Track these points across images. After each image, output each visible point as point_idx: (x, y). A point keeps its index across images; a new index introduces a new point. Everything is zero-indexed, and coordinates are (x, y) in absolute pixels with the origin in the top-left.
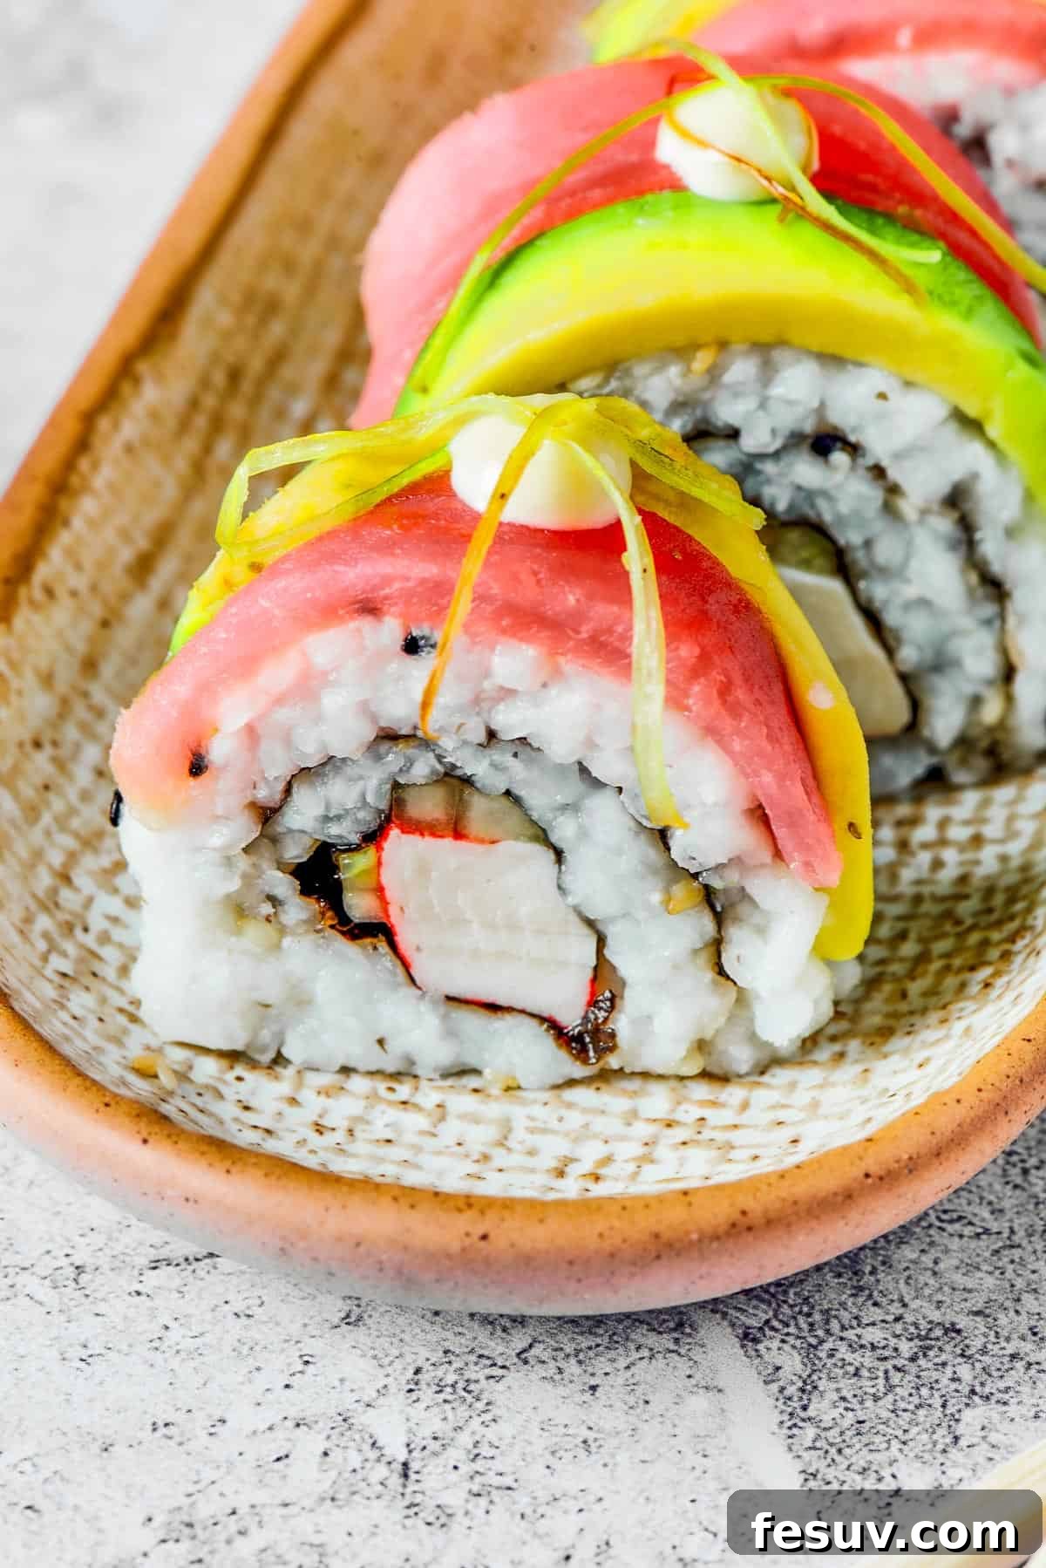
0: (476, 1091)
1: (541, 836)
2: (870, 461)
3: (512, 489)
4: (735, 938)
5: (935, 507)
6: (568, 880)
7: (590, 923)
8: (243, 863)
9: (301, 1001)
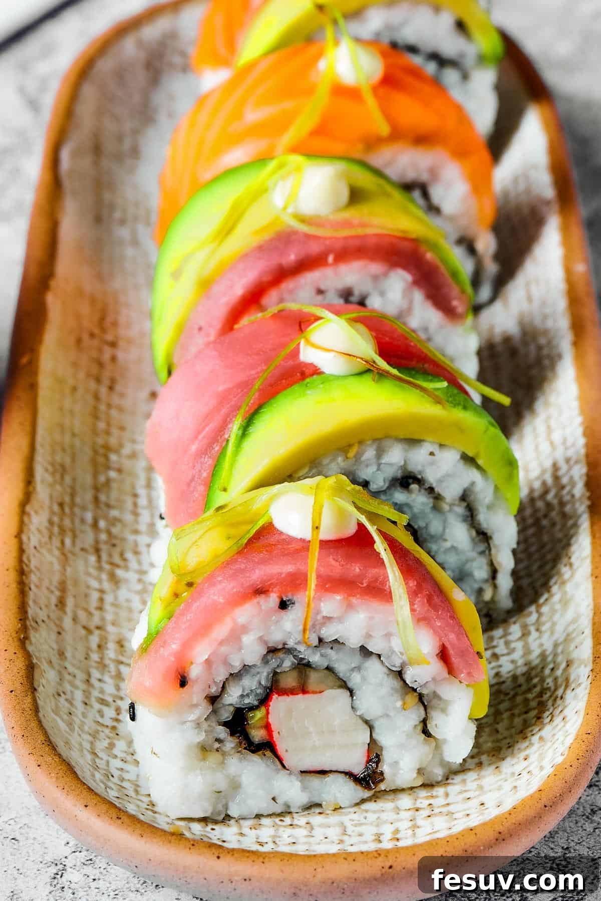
0: (320, 813)
1: (344, 685)
2: (427, 486)
3: (320, 524)
4: (434, 717)
5: (457, 502)
6: (357, 703)
7: (367, 722)
8: (205, 725)
9: (235, 786)
